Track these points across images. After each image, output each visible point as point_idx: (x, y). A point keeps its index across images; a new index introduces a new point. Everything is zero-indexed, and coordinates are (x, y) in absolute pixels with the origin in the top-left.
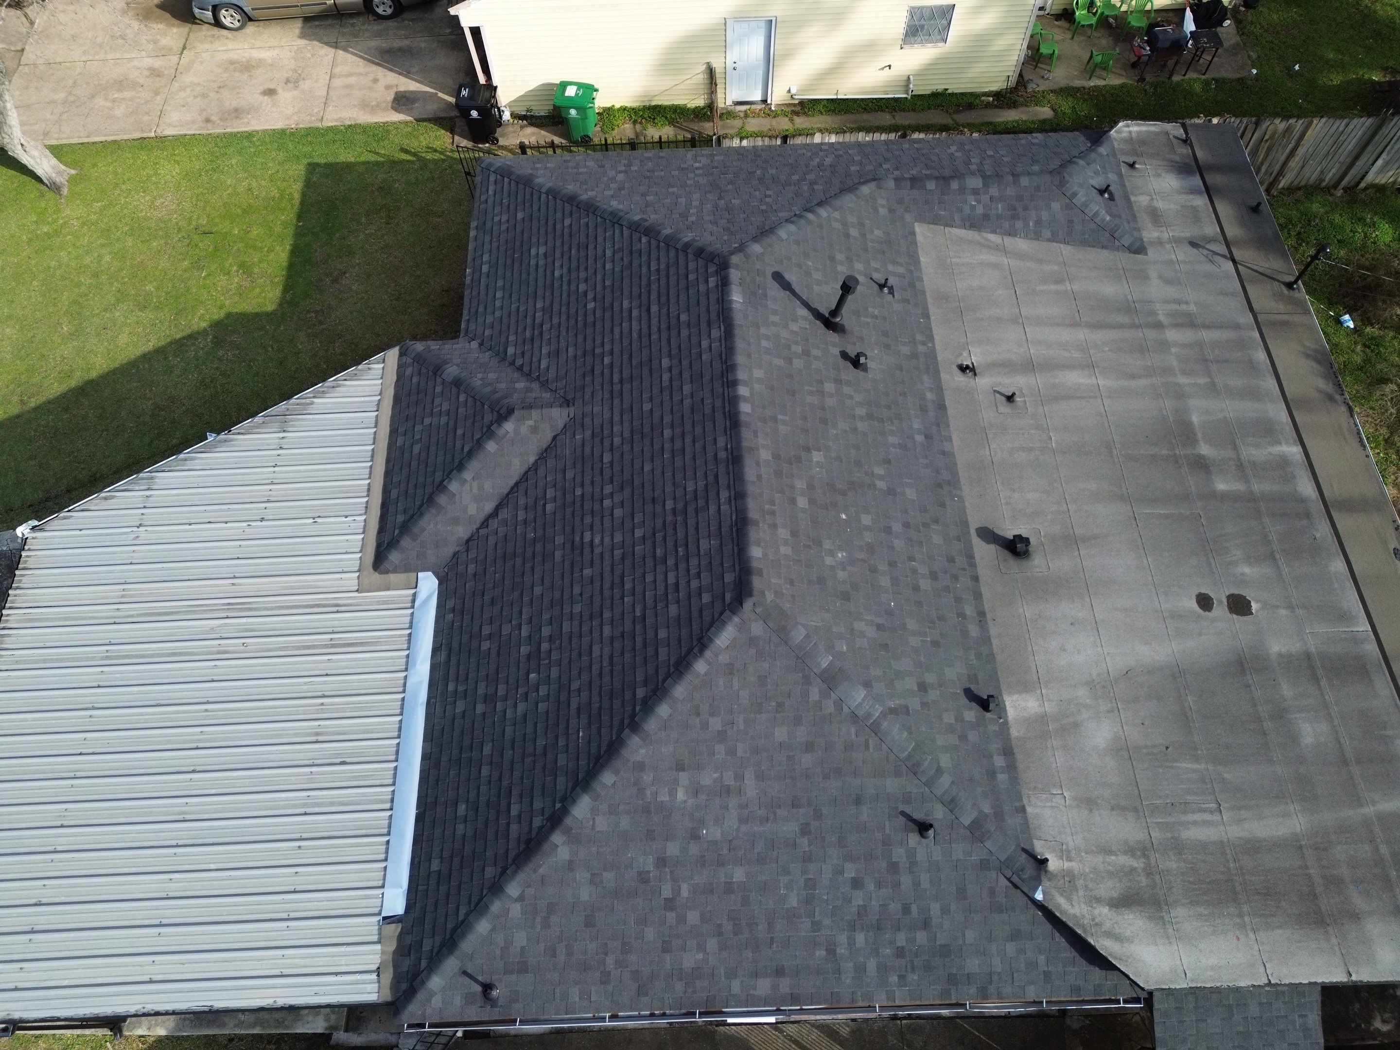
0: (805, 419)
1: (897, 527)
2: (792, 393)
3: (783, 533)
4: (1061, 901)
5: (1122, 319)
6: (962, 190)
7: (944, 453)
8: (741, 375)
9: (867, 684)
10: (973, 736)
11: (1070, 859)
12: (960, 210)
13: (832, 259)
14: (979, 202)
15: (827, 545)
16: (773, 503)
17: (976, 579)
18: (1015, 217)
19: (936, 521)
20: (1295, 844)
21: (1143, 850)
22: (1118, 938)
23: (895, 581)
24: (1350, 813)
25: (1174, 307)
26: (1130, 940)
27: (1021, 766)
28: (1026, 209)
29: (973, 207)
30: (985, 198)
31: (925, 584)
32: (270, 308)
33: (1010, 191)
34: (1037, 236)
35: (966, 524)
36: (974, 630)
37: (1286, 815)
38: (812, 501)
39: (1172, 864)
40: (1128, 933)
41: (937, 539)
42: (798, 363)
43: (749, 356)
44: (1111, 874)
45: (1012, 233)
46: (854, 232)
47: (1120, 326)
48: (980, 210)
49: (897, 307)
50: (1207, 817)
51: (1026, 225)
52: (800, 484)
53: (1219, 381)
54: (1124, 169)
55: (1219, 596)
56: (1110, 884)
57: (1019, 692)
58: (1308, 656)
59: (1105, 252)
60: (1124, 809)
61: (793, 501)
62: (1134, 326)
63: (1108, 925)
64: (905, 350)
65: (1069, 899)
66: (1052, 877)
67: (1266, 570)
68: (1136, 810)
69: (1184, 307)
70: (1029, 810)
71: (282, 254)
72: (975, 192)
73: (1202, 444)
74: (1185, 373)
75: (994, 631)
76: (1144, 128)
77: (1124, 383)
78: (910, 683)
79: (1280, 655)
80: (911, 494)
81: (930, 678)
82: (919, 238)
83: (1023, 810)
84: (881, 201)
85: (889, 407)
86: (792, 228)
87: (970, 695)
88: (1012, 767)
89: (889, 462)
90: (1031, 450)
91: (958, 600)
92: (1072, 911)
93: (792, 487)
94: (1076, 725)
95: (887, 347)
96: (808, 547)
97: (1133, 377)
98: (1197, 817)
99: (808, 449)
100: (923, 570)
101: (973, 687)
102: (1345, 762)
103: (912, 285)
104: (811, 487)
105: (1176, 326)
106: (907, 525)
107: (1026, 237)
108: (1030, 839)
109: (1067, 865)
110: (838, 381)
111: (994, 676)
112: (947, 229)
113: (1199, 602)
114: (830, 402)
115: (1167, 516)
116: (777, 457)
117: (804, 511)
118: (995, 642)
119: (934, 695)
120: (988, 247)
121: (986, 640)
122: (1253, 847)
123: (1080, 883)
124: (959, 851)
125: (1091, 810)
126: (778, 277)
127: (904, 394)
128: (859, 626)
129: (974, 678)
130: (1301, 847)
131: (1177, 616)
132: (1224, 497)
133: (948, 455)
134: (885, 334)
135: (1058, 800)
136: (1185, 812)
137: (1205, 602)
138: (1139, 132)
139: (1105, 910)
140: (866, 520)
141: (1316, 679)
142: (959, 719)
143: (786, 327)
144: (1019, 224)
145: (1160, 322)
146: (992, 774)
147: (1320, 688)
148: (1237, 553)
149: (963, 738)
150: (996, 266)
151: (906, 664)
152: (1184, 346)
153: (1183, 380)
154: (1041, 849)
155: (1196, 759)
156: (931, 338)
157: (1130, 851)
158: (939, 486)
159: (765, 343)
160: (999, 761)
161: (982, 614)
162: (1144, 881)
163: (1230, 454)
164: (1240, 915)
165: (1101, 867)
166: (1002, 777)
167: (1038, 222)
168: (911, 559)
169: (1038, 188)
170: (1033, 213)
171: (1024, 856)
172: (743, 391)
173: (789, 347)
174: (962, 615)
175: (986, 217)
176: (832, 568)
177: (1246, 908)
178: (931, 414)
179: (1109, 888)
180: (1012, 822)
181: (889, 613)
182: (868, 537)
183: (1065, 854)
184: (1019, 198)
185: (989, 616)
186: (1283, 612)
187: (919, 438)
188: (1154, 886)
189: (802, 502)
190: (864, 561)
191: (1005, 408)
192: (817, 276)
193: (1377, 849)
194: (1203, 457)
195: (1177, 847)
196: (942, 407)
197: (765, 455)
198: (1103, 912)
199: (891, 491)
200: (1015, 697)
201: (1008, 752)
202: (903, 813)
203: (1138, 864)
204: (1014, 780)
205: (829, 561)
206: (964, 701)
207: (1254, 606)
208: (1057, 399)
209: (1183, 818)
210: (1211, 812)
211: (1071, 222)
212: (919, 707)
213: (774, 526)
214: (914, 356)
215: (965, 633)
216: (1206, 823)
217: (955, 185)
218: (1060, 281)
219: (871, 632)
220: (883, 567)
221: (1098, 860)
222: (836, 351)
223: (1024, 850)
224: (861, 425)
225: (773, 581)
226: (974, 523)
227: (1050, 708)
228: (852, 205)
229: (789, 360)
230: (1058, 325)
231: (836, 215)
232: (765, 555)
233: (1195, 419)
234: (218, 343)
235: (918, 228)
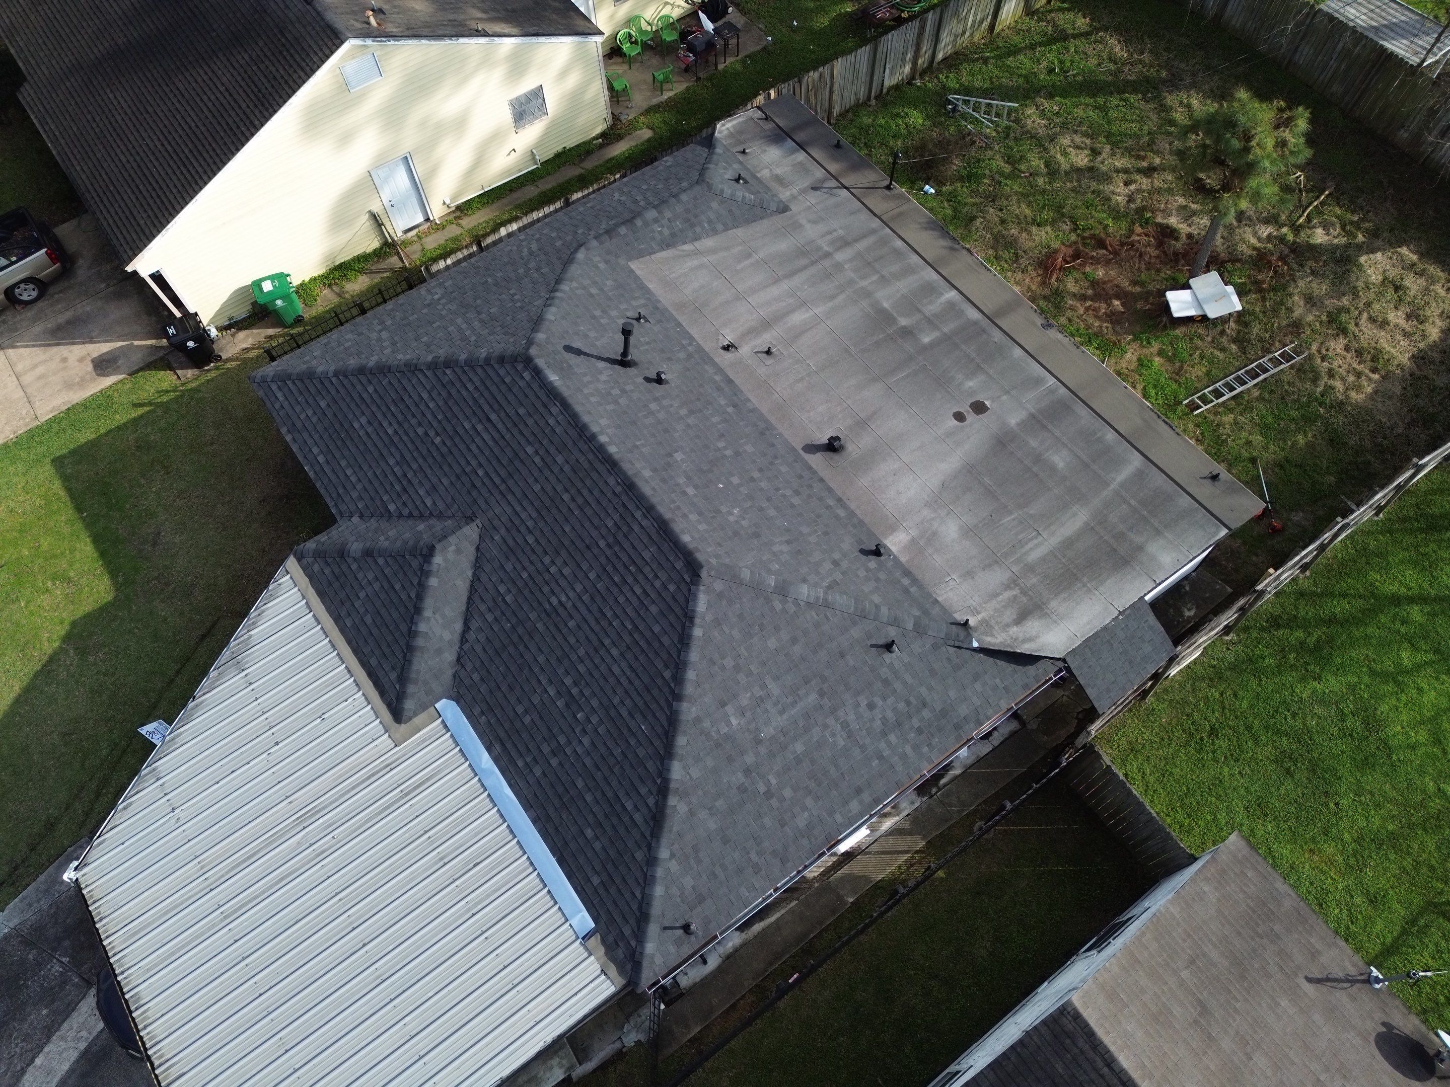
0: (654, 435)
1: (756, 475)
2: (634, 423)
3: (693, 517)
4: (989, 639)
5: (803, 261)
6: (646, 224)
7: (751, 411)
8: (595, 429)
9: (804, 581)
10: (882, 576)
11: (979, 613)
12: (653, 239)
13: (593, 317)
14: (663, 226)
15: (724, 509)
16: (674, 502)
17: (822, 480)
18: (692, 226)
19: (776, 457)
20: (1088, 528)
21: (1013, 582)
22: (1030, 640)
23: (777, 508)
24: (1105, 493)
25: (829, 237)
26: (1037, 637)
27: (919, 577)
28: (696, 216)
29: (660, 232)
30: (665, 222)
31: (796, 501)
32: (109, 597)
33: (679, 209)
34: (715, 232)
35: (794, 449)
36: (841, 513)
37: (1075, 515)
38: (696, 487)
39: (1033, 580)
40: (1034, 634)
41: (784, 469)
42: (623, 401)
43: (589, 413)
44: (1005, 607)
45: (697, 238)
46: (594, 291)
47: (805, 267)
48: (666, 232)
49: (656, 328)
50: (1035, 542)
51: (703, 228)
52: (682, 480)
53: (885, 272)
54: (740, 157)
55: (965, 408)
56: (1008, 613)
57: (891, 534)
58: (1032, 416)
59: (765, 221)
60: (990, 565)
61: (685, 493)
62: (813, 263)
63: (1021, 635)
64: (682, 355)
65: (992, 636)
66: (975, 629)
67: (982, 377)
68: (996, 562)
69: (835, 234)
70: (939, 599)
71: (86, 548)
72: (656, 221)
73: (899, 319)
74: (862, 278)
75: (853, 506)
76: (735, 122)
77: (830, 304)
78: (828, 566)
79: (1018, 424)
80: (749, 448)
81: (837, 556)
82: (638, 272)
83: (936, 601)
84: (596, 259)
85: (698, 399)
86: (553, 309)
87: (865, 552)
88: (915, 581)
89: (722, 435)
90: (802, 379)
91: (821, 499)
92: (998, 641)
93: (678, 485)
94: (935, 534)
95: (669, 359)
96: (714, 517)
97: (833, 297)
98: (1030, 545)
99: (670, 455)
100: (788, 492)
101: (863, 547)
102: (1086, 466)
103: (657, 308)
104: (689, 478)
105: (838, 249)
106: (761, 470)
107: (708, 236)
108: (950, 615)
109: (979, 617)
110: (656, 399)
111: (871, 534)
112: (653, 257)
113: (956, 419)
114: (661, 415)
115: (907, 376)
116: (655, 470)
117: (695, 495)
118: (858, 512)
119: (845, 564)
120: (688, 255)
121: (852, 514)
122: (1068, 543)
123: (993, 622)
124: (917, 647)
125: (973, 578)
126: (568, 349)
127: (701, 386)
128: (776, 548)
129: (860, 541)
130: (1092, 528)
131: (950, 434)
132: (933, 345)
133: (754, 410)
134: (662, 351)
135: (952, 583)
136: (1022, 547)
137: (960, 417)
138: (733, 126)
139: (1015, 629)
140: (735, 480)
141: (1045, 427)
142: (868, 570)
143: (598, 380)
144: (698, 229)
145: (827, 251)
146: (906, 591)
147: (1050, 431)
148: (960, 377)
149: (877, 580)
150: (701, 267)
151: (817, 556)
152: (851, 260)
153: (864, 283)
154: (960, 617)
155: (1010, 513)
156: (691, 338)
157: (1007, 587)
158: (762, 434)
159: (593, 399)
160: (906, 581)
161: (840, 500)
162: (1024, 599)
163: (918, 316)
164: (1085, 585)
165: (998, 606)
166: (913, 590)
167: (710, 222)
168: (778, 489)
169: (695, 198)
170: (703, 217)
171: (954, 627)
172: (603, 439)
173: (609, 394)
174: (828, 507)
175: (673, 235)
176: (736, 522)
177: (1085, 580)
178: (726, 389)
179: (1009, 615)
180: (935, 611)
181: (788, 530)
182: (744, 490)
183: (975, 612)
184: (687, 211)
185: (844, 499)
186: (1005, 397)
187: (730, 410)
188: (1031, 598)
189: (691, 491)
190: (751, 507)
191: (769, 361)
192: (592, 334)
193: (1130, 504)
194: (905, 327)
195: (1030, 569)
196: (730, 381)
197: (647, 473)
198: (1014, 630)
199: (737, 454)
200: (891, 538)
201: (907, 573)
202: (872, 646)
203: (1016, 592)
204: (921, 587)
205: (732, 519)
206: (864, 558)
207: (987, 403)
208: (797, 337)
209: (1024, 550)
210: (1036, 538)
211: (730, 211)
212: (841, 576)
213: (685, 516)
214: (690, 356)
215: (837, 517)
216: (1037, 546)
217: (639, 222)
218: (749, 256)
219: (785, 548)
220: (765, 504)
221: (994, 604)
222: (640, 380)
223: (952, 624)
224: (690, 421)
225: (709, 550)
226: (799, 447)
227: (914, 533)
228: (579, 272)
229: (616, 402)
230: (766, 287)
231: (574, 284)
232: (692, 537)
233: (886, 305)
234: (82, 653)
235: (633, 265)
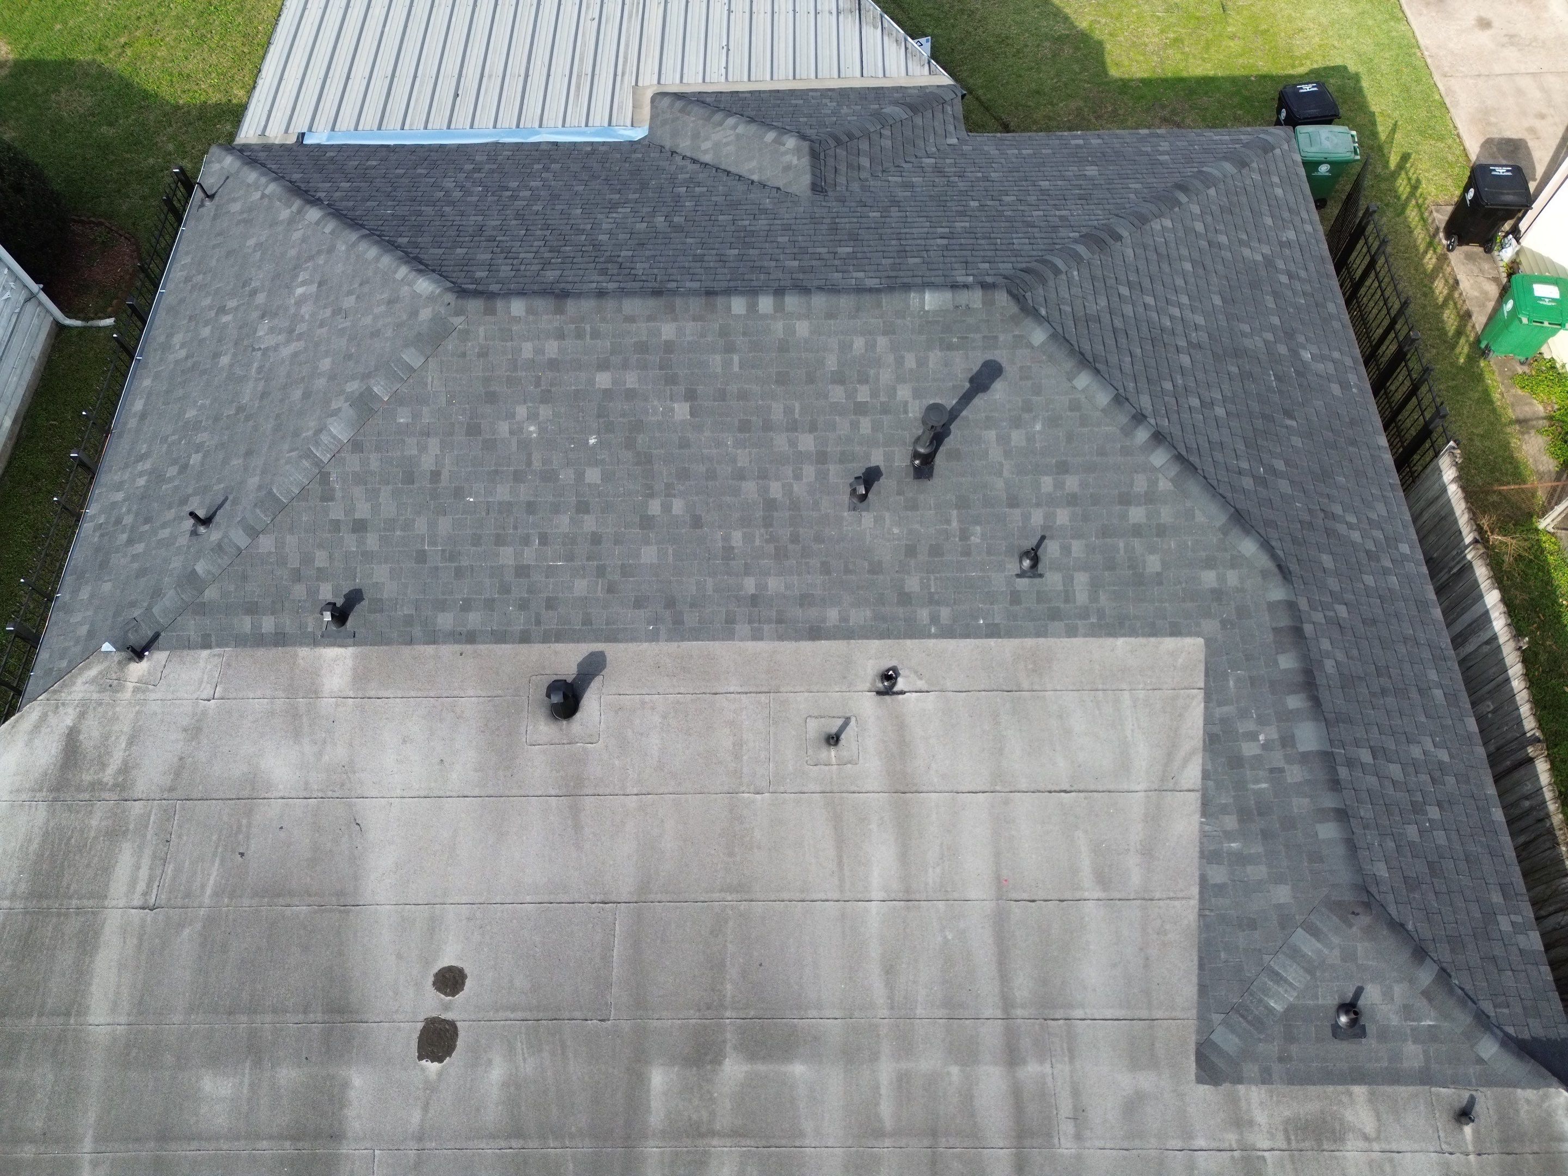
0: (743, 396)
1: (589, 523)
2: (782, 379)
3: (552, 348)
7: (730, 620)
8: (792, 301)
11: (136, 690)
12: (1243, 714)
14: (1266, 747)
15: (545, 411)
16: (595, 335)
17: (525, 638)
18: (1244, 815)
19: (611, 589)
20: (75, 1006)
22: (36, 730)
23: (506, 508)
27: (260, 652)
28: (1266, 835)
29: (1253, 736)
30: (1277, 758)
33: (1300, 805)
34: (1209, 856)
35: (612, 638)
36: (445, 621)
37: (115, 1007)
38: (607, 394)
39: (97, 820)
42: (838, 393)
45: (1207, 808)
47: (1004, 976)
48: (1249, 749)
49: (999, 581)
50: (141, 886)
51: (1229, 836)
52: (631, 380)
53: (885, 1148)
54: (1454, 1096)
55: (458, 1010)
56: (96, 734)
57: (355, 669)
58: (336, 1136)
59: (1188, 991)
60: (178, 774)
61: (603, 366)
62: (1007, 1003)
63: (52, 720)
65: (93, 681)
66: (122, 665)
68: (172, 789)
70: (205, 653)
73: (746, 1067)
75: (447, 651)
77: (875, 951)
78: (363, 510)
79: (345, 1085)
81: (372, 541)
82: (1169, 643)
83: (206, 646)
85: (795, 539)
86: (1103, 398)
88: (259, 640)
90: (737, 757)
91: (489, 604)
92: (80, 681)
93: (625, 366)
94: (297, 735)
97: (889, 971)
98: (144, 873)
99: (691, 396)
100: (529, 555)
101: (365, 603)
104: (631, 395)
108: (172, 648)
109: (130, 686)
111: (381, 640)
112: (1200, 695)
113: (450, 969)
115: (606, 959)
116: (669, 347)
117: (591, 382)
118: (430, 649)
120: (1170, 756)
121: (433, 638)
122: (88, 941)
123: (106, 697)
125: (185, 730)
126: (993, 371)
129: (378, 606)
132: (637, 1080)
136: (154, 857)
137: (450, 980)
139: (69, 722)
140: (593, 475)
141: (297, 1136)
142: (322, 574)
144: (1231, 822)
145: (1024, 1062)
146: (252, 609)
147: (281, 1137)
148: (528, 1067)
149: (297, 576)
150: (1124, 765)
152: (967, 1097)
153: (886, 1071)
154: (155, 659)
155: (218, 892)
156: (948, 633)
157: (125, 769)
158: (671, 603)
160: (268, 624)
161: (471, 638)
162: (87, 777)
163: (725, 1118)
166: (246, 624)
169: (1316, 857)
170: (1257, 849)
171: (150, 634)
172: (766, 303)
174: (467, 606)
175: (1236, 762)
176: (511, 416)
180: (191, 626)
181: (458, 493)
182: (566, 476)
183: (144, 685)
185: (469, 647)
186: (416, 1117)
190: (529, 464)
191: (815, 728)
194: (717, 1061)
195: (115, 833)
196: (816, 633)
200: (350, 662)
201: (280, 639)
202: (226, 499)
203: (108, 776)
204: (241, 641)
205: (521, 411)
206: (346, 588)
207: (433, 1067)
208: (837, 820)
209: (148, 852)
210: (145, 894)
213: (561, 336)
215: (441, 606)
216: (133, 882)
218: (1103, 881)
219: (427, 463)
223: (156, 636)
226: (612, 651)
227: (326, 705)
233: (798, 1069)
235: (1192, 643)
